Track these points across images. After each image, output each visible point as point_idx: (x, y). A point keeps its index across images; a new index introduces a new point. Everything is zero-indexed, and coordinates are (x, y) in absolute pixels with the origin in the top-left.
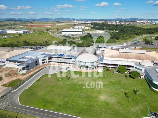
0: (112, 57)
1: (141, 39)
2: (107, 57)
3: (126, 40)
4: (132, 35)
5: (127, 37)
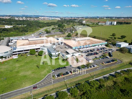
2: (19, 46)
4: (37, 28)
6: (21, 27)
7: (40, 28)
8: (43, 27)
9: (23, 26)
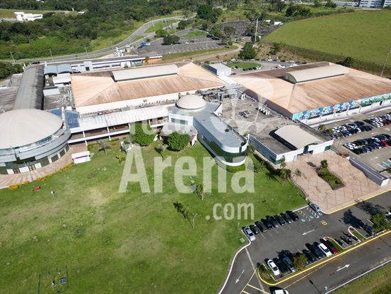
0: (100, 100)
1: (149, 31)
2: (85, 105)
3: (116, 39)
5: (116, 30)
6: (70, 17)
7: (135, 22)
8: (146, 17)
9: (74, 13)
